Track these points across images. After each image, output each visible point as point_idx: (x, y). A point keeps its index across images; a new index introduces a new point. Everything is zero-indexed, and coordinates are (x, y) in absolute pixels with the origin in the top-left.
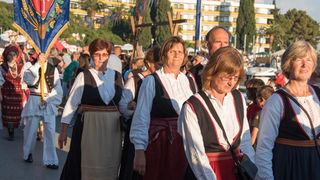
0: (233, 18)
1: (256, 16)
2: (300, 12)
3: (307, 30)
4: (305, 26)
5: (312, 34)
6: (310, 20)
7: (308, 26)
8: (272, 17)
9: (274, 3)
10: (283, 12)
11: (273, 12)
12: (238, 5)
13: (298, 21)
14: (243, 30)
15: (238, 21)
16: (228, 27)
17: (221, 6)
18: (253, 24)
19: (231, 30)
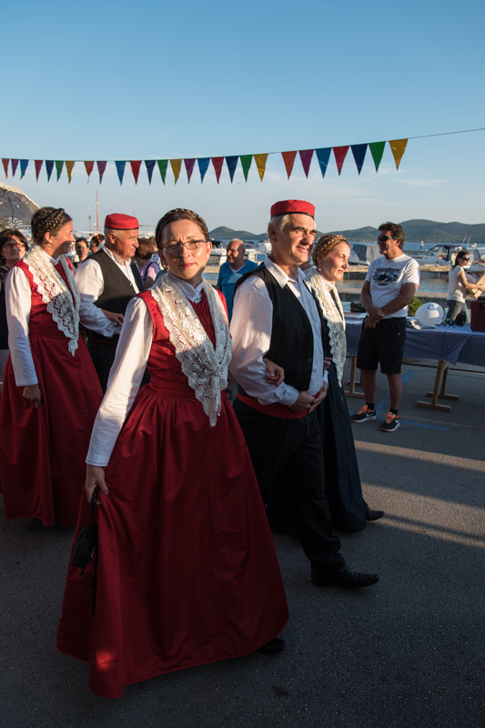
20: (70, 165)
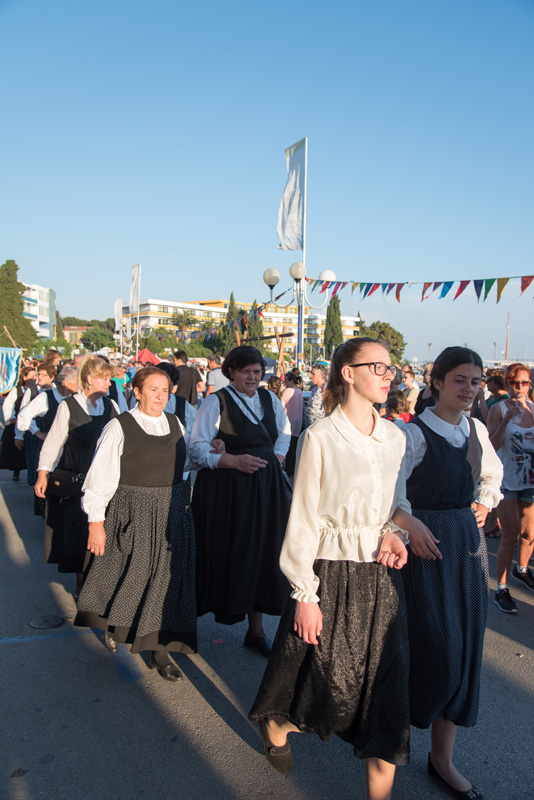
0: (320, 330)
1: (343, 328)
2: (384, 324)
3: (391, 341)
4: (390, 337)
5: (396, 344)
6: (394, 332)
7: (392, 337)
8: (358, 329)
9: (359, 316)
10: (368, 324)
11: (358, 324)
12: (325, 317)
13: (383, 332)
14: (331, 341)
15: (325, 333)
16: (316, 339)
17: (309, 319)
18: (341, 336)
19: (319, 341)
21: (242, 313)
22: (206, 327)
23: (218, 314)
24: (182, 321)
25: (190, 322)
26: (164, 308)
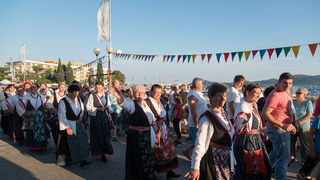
0: (95, 73)
10: (112, 71)
15: (97, 74)
17: (90, 69)
20: (194, 56)
21: (64, 66)
22: (48, 71)
23: (53, 66)
24: (37, 69)
25: (41, 70)
26: (29, 64)
